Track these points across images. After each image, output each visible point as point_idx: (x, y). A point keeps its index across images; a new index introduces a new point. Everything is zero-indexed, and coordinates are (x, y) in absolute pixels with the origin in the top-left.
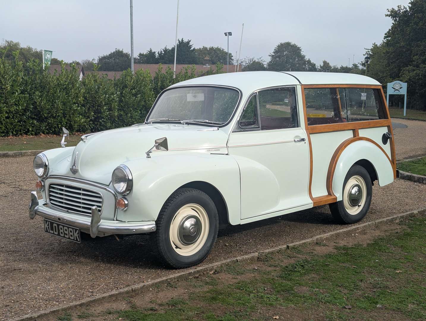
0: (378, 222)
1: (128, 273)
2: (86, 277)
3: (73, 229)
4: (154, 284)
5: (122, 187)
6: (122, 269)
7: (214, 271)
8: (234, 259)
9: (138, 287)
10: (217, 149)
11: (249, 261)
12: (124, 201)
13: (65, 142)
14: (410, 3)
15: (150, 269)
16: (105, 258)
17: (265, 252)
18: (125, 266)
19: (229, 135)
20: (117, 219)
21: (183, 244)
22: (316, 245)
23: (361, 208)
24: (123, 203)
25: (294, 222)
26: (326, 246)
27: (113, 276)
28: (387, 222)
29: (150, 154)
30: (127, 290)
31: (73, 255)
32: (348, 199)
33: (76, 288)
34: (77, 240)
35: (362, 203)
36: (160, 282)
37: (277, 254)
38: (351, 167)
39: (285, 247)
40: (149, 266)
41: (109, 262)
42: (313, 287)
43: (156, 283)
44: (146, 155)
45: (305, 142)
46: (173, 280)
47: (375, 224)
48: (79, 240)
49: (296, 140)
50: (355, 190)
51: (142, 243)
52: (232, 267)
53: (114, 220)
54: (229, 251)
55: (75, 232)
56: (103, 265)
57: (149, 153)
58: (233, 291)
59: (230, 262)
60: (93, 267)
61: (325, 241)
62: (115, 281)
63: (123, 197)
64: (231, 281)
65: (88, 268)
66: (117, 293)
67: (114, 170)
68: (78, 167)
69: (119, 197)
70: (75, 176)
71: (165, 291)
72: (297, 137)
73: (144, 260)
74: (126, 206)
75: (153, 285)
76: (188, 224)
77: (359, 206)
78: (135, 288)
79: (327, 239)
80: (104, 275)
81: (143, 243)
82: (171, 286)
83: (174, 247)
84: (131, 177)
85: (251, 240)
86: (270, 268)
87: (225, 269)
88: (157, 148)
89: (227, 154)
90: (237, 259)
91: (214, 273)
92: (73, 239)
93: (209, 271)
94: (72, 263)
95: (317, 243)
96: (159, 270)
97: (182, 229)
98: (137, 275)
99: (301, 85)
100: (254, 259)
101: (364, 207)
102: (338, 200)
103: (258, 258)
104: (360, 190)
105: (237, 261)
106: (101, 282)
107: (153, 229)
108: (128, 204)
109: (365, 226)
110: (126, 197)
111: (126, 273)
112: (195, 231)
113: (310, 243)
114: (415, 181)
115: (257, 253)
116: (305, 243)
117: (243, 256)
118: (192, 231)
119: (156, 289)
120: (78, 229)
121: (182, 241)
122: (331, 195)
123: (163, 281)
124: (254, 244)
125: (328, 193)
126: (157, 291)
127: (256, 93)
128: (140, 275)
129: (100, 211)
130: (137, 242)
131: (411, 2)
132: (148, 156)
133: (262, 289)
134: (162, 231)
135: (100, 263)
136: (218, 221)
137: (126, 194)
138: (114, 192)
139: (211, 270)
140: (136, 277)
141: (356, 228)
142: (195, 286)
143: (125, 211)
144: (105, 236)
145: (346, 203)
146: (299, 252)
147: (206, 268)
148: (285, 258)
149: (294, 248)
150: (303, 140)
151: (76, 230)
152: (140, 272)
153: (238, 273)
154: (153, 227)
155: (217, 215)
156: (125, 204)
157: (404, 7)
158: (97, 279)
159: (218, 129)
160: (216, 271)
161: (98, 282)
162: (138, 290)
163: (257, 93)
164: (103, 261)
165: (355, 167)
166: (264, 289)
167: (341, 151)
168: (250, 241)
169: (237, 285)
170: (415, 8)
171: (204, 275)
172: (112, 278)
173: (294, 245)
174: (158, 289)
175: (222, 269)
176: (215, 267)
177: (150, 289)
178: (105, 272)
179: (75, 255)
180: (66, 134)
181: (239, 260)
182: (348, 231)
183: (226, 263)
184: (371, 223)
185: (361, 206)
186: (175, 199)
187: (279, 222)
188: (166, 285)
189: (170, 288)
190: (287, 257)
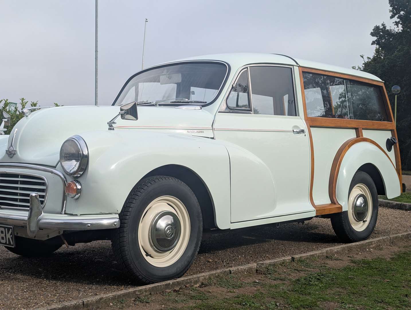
0: (393, 237)
1: (80, 290)
2: (20, 295)
3: (5, 228)
4: (116, 296)
5: (72, 165)
6: (72, 285)
7: (200, 283)
8: (226, 270)
9: (92, 300)
10: (201, 131)
11: (246, 273)
12: (75, 184)
13: (4, 128)
14: (363, 64)
15: (110, 285)
16: (50, 274)
17: (265, 263)
18: (76, 282)
19: (215, 115)
20: (66, 212)
21: (156, 251)
22: (326, 258)
23: (367, 224)
24: (75, 188)
25: (286, 241)
26: (340, 260)
27: (58, 294)
28: (402, 238)
29: (113, 125)
30: (76, 304)
31: (8, 271)
32: (353, 211)
33: (3, 306)
34: (10, 244)
35: (368, 218)
36: (124, 295)
37: (280, 266)
38: (356, 173)
39: (289, 258)
40: (109, 282)
41: (55, 278)
42: (344, 302)
43: (119, 296)
44: (108, 127)
45: (304, 134)
46: (143, 292)
47: (390, 240)
48: (12, 244)
49: (295, 130)
50: (361, 201)
51: (100, 260)
52: (225, 280)
53: (61, 214)
54: (214, 267)
55: (8, 233)
56: (46, 282)
57: (112, 123)
58: (232, 306)
59: (221, 273)
60: (32, 283)
61: (336, 255)
62: (60, 299)
63: (74, 180)
64: (226, 295)
65: (25, 285)
66: (60, 306)
67: (65, 143)
68: (16, 147)
69: (70, 180)
70: (13, 160)
71: (132, 307)
72: (296, 127)
73: (102, 276)
74: (78, 191)
75: (114, 298)
76: (163, 223)
77: (364, 222)
78: (88, 301)
79: (337, 252)
80: (46, 292)
81: (102, 260)
82: (141, 301)
83: (144, 254)
84: (87, 152)
85: (240, 256)
86: (275, 282)
87: (215, 281)
88: (123, 117)
89: (213, 138)
90: (230, 270)
91: (200, 287)
92: (5, 242)
93: (193, 283)
94: (5, 280)
95: (327, 257)
96: (123, 286)
97: (154, 230)
98: (92, 292)
99: (298, 66)
100: (252, 270)
101: (369, 223)
102: (343, 210)
103: (257, 270)
104: (365, 201)
105: (230, 273)
106: (40, 300)
107: (115, 225)
108: (81, 189)
109: (379, 241)
110: (79, 180)
111: (76, 290)
112: (173, 233)
113: (318, 256)
114: (406, 210)
115: (255, 264)
116: (313, 255)
117: (237, 267)
118: (168, 232)
119: (119, 304)
120: (11, 227)
121: (154, 246)
122: (335, 204)
123: (129, 293)
124: (245, 260)
125: (331, 202)
126: (121, 307)
127: (247, 68)
128: (96, 291)
129: (42, 202)
130: (94, 259)
131: (365, 63)
132: (111, 128)
133: (273, 304)
134: (127, 229)
135: (42, 279)
136: (202, 223)
137: (79, 175)
138: (63, 175)
139: (196, 282)
140: (91, 294)
141: (369, 242)
142: (175, 300)
143: (78, 199)
144: (49, 238)
145: (351, 217)
146: (307, 265)
147: (190, 279)
148: (291, 271)
149: (300, 261)
150: (303, 131)
151: (9, 229)
152: (96, 289)
153: (234, 286)
154: (115, 222)
155: (201, 214)
156: (77, 189)
157: (359, 67)
158: (35, 297)
159: (201, 109)
160: (202, 284)
161: (36, 299)
162: (92, 304)
163: (249, 68)
164: (47, 278)
165: (359, 173)
166: (276, 305)
167: (344, 152)
168: (238, 257)
169: (236, 299)
170: (369, 69)
171: (187, 288)
172: (56, 295)
173: (301, 257)
174: (122, 304)
175: (210, 282)
176: (201, 279)
177: (109, 304)
178: (47, 289)
179: (10, 271)
180: (5, 118)
181: (233, 270)
182: (361, 245)
183: (215, 274)
184: (385, 238)
185: (366, 221)
186: (146, 186)
187: (269, 241)
188: (133, 299)
189: (140, 303)
190: (293, 270)
